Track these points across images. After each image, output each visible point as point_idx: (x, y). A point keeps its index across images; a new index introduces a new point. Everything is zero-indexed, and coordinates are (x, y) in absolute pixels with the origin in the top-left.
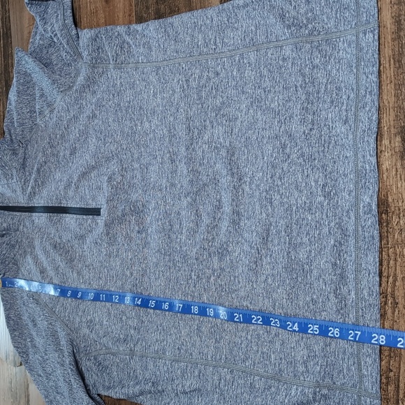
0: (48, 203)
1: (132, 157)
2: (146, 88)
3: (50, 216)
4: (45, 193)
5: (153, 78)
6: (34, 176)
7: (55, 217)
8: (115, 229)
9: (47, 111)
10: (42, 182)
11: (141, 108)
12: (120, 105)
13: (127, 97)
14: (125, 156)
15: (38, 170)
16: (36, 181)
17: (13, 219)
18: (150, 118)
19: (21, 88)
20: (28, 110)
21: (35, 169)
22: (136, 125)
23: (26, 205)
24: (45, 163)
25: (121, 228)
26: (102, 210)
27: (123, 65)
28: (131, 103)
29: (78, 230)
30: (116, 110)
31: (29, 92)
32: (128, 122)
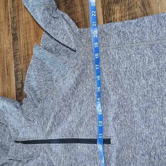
0: (63, 136)
1: (132, 103)
2: (141, 58)
3: (65, 145)
4: (59, 130)
5: (148, 52)
6: (51, 120)
7: (69, 146)
8: (123, 153)
9: (62, 80)
10: (57, 124)
11: (137, 71)
12: (119, 70)
13: (124, 65)
14: (125, 104)
15: (55, 116)
16: (53, 123)
17: (35, 149)
18: (147, 77)
19: (40, 67)
20: (44, 80)
21: (53, 115)
22: (133, 82)
23: (45, 139)
24: (60, 111)
25: (128, 152)
26: (111, 140)
27: (120, 46)
28: (128, 69)
29: (92, 154)
30: (116, 74)
31: (44, 69)
32: (127, 81)
